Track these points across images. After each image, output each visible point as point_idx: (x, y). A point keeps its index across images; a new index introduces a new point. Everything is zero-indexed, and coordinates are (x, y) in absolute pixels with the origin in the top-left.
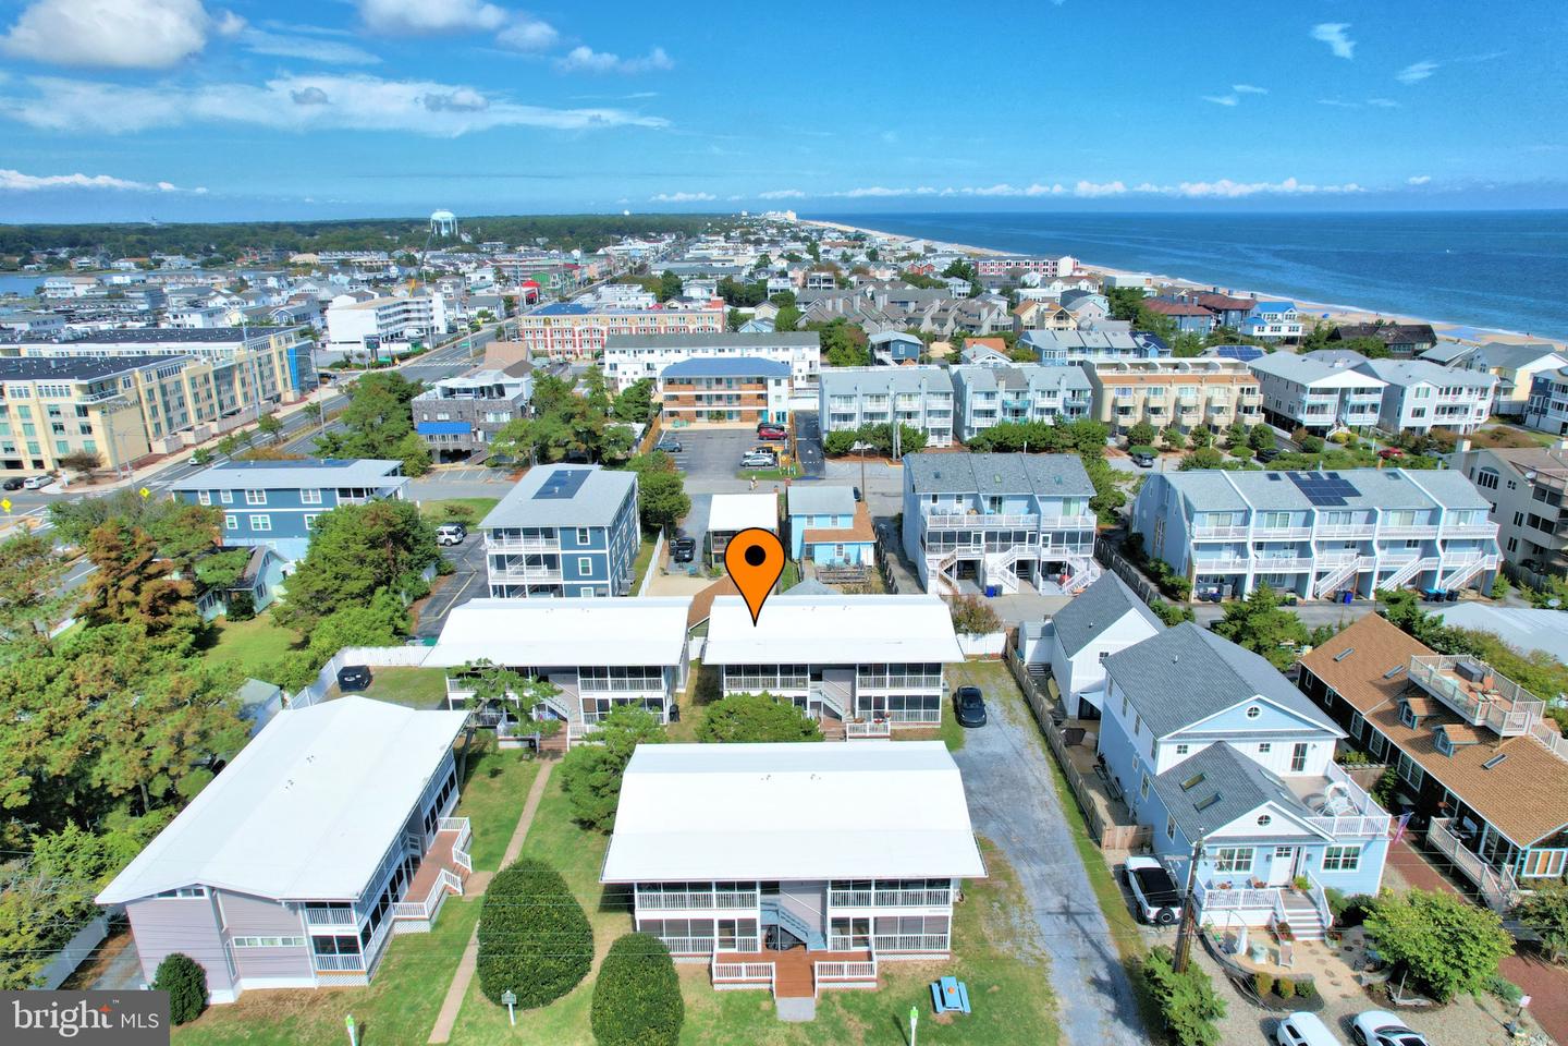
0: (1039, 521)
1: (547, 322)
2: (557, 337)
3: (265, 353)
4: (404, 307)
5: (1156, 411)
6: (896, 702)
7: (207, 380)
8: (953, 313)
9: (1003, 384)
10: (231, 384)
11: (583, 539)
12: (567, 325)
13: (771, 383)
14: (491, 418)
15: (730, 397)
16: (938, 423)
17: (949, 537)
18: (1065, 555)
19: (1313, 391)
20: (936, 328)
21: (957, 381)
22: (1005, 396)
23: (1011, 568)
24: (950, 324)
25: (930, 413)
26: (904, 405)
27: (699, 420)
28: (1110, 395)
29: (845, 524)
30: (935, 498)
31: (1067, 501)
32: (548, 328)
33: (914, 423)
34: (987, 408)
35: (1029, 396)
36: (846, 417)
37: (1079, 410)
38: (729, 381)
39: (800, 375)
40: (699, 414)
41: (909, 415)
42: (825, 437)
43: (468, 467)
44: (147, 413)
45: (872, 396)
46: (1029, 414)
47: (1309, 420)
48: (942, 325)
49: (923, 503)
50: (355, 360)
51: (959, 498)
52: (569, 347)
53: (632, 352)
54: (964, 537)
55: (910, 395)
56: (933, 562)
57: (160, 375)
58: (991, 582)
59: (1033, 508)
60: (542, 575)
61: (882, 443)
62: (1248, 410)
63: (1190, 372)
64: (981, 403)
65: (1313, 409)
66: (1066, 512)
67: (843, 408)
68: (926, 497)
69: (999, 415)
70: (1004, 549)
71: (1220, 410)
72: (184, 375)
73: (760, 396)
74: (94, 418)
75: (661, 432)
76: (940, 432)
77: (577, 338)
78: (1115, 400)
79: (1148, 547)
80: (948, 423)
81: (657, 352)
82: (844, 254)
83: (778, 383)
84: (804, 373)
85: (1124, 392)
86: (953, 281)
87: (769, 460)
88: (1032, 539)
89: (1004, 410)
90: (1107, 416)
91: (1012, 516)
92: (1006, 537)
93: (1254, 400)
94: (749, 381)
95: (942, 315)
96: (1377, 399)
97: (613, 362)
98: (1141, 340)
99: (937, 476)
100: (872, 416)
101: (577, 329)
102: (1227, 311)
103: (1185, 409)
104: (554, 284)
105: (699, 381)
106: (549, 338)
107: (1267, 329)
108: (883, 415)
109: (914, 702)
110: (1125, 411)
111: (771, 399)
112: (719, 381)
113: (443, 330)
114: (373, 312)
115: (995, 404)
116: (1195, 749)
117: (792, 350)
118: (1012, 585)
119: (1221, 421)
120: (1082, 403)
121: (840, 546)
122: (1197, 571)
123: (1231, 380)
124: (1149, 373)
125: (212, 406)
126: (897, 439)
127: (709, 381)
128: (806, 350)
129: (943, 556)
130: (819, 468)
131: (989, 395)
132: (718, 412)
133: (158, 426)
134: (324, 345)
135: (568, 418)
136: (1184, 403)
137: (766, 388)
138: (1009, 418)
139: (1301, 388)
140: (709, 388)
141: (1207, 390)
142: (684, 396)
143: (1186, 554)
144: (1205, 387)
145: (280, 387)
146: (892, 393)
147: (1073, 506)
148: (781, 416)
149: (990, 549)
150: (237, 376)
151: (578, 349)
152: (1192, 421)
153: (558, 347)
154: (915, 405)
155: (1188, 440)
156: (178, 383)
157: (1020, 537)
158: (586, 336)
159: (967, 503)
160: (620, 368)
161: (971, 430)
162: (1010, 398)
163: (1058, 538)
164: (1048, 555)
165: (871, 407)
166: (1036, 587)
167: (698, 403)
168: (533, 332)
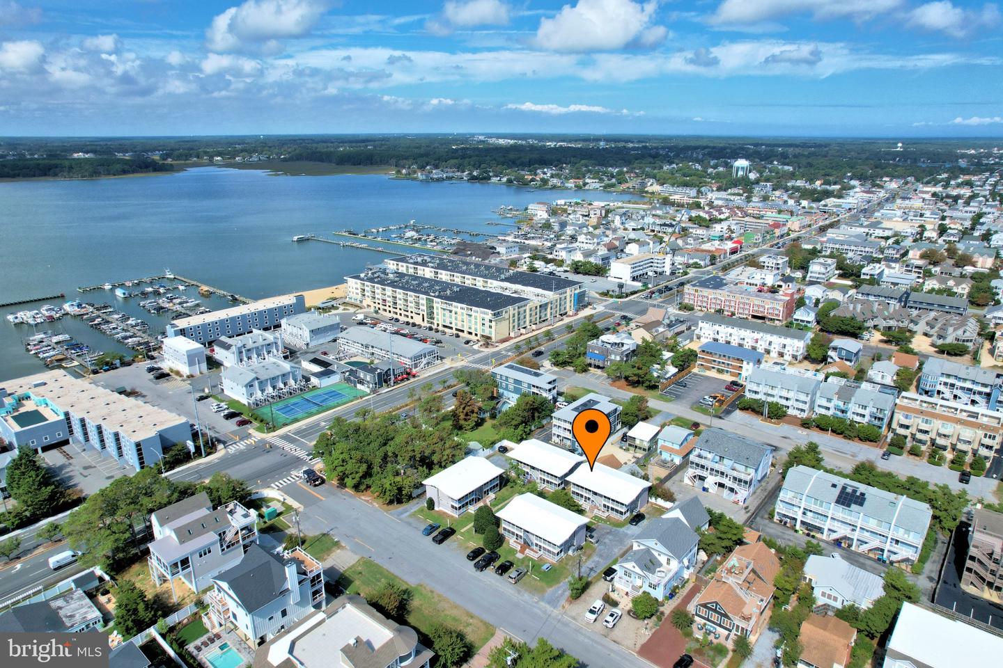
0: (729, 470)
1: (696, 291)
2: (700, 299)
3: (563, 296)
4: (651, 261)
5: (923, 431)
6: (612, 509)
7: (536, 308)
9: (837, 396)
10: (546, 310)
12: (705, 294)
13: (745, 363)
15: (728, 364)
16: (801, 406)
17: (699, 465)
18: (735, 486)
22: (837, 402)
23: (716, 484)
25: (797, 400)
26: (785, 394)
27: (712, 371)
28: (897, 416)
30: (701, 449)
31: (746, 466)
32: (696, 294)
33: (787, 403)
34: (827, 406)
35: (850, 405)
36: (756, 392)
37: (880, 419)
38: (729, 357)
39: (788, 353)
40: (713, 368)
41: (787, 399)
42: (743, 398)
43: (601, 373)
44: (511, 321)
45: (768, 385)
46: (849, 414)
49: (696, 449)
50: (611, 293)
51: (710, 452)
52: (705, 304)
53: (711, 324)
54: (703, 467)
55: (789, 390)
56: (690, 472)
57: (519, 308)
58: (707, 486)
62: (988, 447)
64: (824, 403)
66: (746, 471)
68: (698, 448)
69: (833, 410)
70: (715, 476)
71: (964, 440)
72: (528, 308)
73: (740, 367)
74: (493, 324)
75: (690, 372)
76: (801, 410)
77: (709, 301)
78: (900, 419)
80: (806, 407)
81: (723, 326)
83: (748, 363)
84: (791, 353)
85: (906, 416)
87: (711, 403)
88: (726, 476)
89: (836, 409)
90: (894, 425)
91: (725, 467)
92: (717, 471)
100: (767, 395)
101: (710, 297)
103: (941, 435)
106: (696, 299)
108: (773, 396)
109: (617, 511)
110: (905, 427)
111: (744, 369)
112: (724, 356)
113: (668, 273)
114: (630, 267)
115: (831, 405)
116: (642, 547)
118: (713, 490)
120: (881, 416)
121: (671, 455)
122: (778, 511)
123: (979, 427)
125: (536, 318)
126: (766, 408)
128: (796, 341)
129: (695, 471)
130: (730, 413)
131: (829, 400)
132: (721, 370)
133: (514, 326)
136: (943, 432)
138: (838, 413)
140: (719, 357)
141: (959, 428)
142: (708, 359)
145: (568, 309)
146: (780, 387)
147: (749, 470)
150: (550, 306)
153: (699, 304)
154: (790, 395)
156: (525, 311)
157: (721, 474)
158: (714, 301)
159: (712, 455)
160: (703, 331)
161: (817, 414)
162: (841, 404)
163: (735, 479)
164: (729, 484)
165: (769, 391)
166: (722, 493)
167: (714, 364)
168: (689, 294)
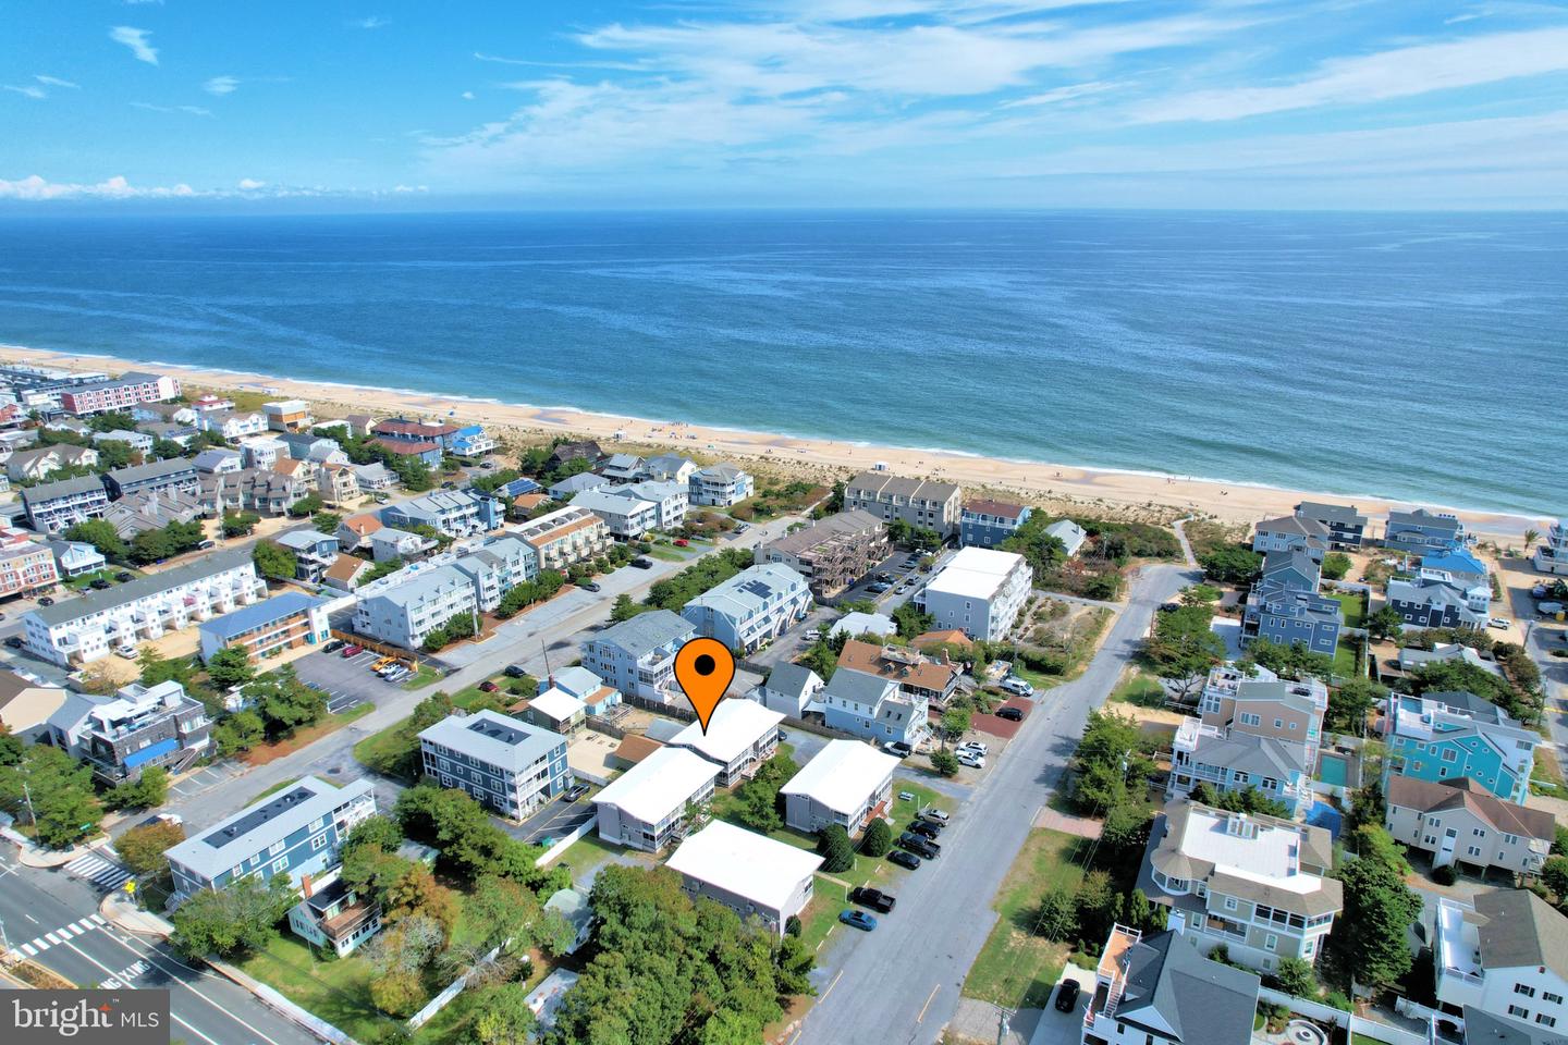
5: (566, 554)
13: (313, 612)
15: (276, 636)
17: (661, 673)
19: (632, 517)
21: (466, 571)
25: (463, 600)
28: (541, 552)
29: (598, 688)
37: (531, 567)
40: (262, 655)
49: (639, 661)
51: (651, 652)
53: (80, 622)
54: (667, 670)
60: (541, 783)
61: (464, 631)
62: (604, 537)
67: (420, 617)
73: (306, 624)
85: (548, 547)
90: (545, 565)
93: (607, 531)
94: (294, 616)
96: (653, 512)
100: (434, 614)
102: (433, 438)
103: (578, 548)
107: (474, 448)
108: (443, 612)
110: (552, 559)
117: (230, 573)
119: (597, 548)
120: (532, 562)
121: (604, 701)
122: (745, 644)
123: (590, 522)
127: (259, 628)
128: (242, 569)
130: (438, 662)
131: (488, 575)
132: (276, 648)
138: (502, 586)
139: (626, 517)
140: (261, 633)
148: (324, 634)
160: (81, 640)
161: (485, 601)
162: (499, 573)
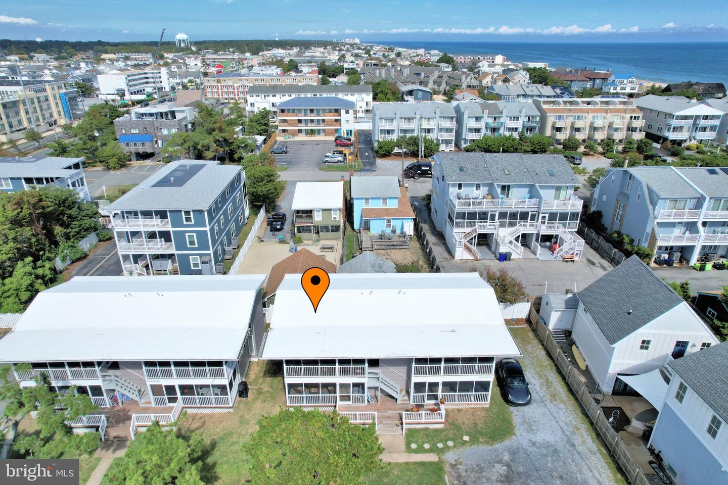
0: (540, 204)
1: (219, 81)
2: (225, 90)
3: (42, 94)
4: (145, 76)
5: (578, 130)
6: (450, 386)
8: (445, 79)
9: (486, 112)
10: (17, 112)
11: (188, 219)
12: (230, 83)
13: (343, 112)
14: (165, 132)
15: (318, 121)
16: (445, 136)
17: (472, 216)
18: (557, 229)
19: (678, 118)
20: (436, 87)
21: (457, 109)
22: (487, 119)
23: (517, 239)
24: (444, 85)
25: (441, 130)
26: (425, 125)
27: (300, 135)
28: (551, 120)
29: (393, 204)
30: (460, 186)
31: (558, 189)
32: (219, 85)
33: (431, 136)
34: (476, 127)
35: (502, 120)
36: (389, 132)
37: (532, 129)
38: (318, 111)
39: (360, 109)
40: (300, 131)
41: (428, 131)
42: (376, 145)
43: (151, 163)
45: (405, 119)
46: (501, 131)
47: (672, 136)
48: (439, 86)
49: (451, 189)
50: (111, 103)
51: (478, 186)
52: (231, 96)
53: (263, 96)
54: (483, 216)
55: (429, 119)
56: (458, 234)
58: (503, 249)
59: (533, 194)
60: (160, 247)
61: (412, 148)
62: (634, 130)
63: (598, 107)
64: (472, 124)
65: (675, 129)
66: (557, 197)
67: (387, 127)
68: (454, 185)
69: (483, 131)
70: (512, 225)
71: (616, 130)
73: (337, 121)
75: (276, 141)
76: (447, 142)
77: (236, 91)
78: (554, 123)
79: (606, 221)
80: (452, 136)
81: (278, 96)
82: (384, 54)
83: (347, 112)
84: (363, 109)
85: (560, 117)
86: (443, 65)
87: (341, 159)
88: (533, 218)
89: (487, 128)
90: (548, 132)
91: (517, 200)
92: (514, 215)
93: (639, 124)
94: (330, 111)
95: (439, 80)
97: (252, 102)
98: (558, 91)
99: (461, 170)
100: (405, 131)
101: (236, 85)
103: (595, 129)
104: (232, 67)
105: (300, 111)
106: (220, 91)
107: (618, 89)
109: (466, 386)
110: (559, 130)
111: (343, 122)
112: (312, 111)
113: (167, 89)
114: (126, 78)
115: (481, 125)
117: (356, 95)
118: (518, 252)
119: (617, 136)
120: (534, 125)
121: (389, 221)
122: (659, 244)
123: (625, 111)
124: (573, 107)
125: (3, 125)
126: (422, 146)
127: (305, 111)
128: (364, 95)
129: (468, 230)
130: (373, 164)
131: (478, 119)
132: (312, 130)
134: (97, 96)
135: (210, 131)
136: (596, 125)
137: (340, 115)
138: (489, 133)
139: (669, 116)
140: (306, 115)
141: (610, 117)
142: (291, 120)
143: (648, 230)
144: (609, 116)
145: (56, 116)
146: (418, 117)
147: (563, 193)
148: (349, 132)
149: (502, 225)
150: (22, 107)
151: (237, 97)
152: (599, 136)
153: (225, 96)
154: (432, 124)
155: (600, 149)
157: (524, 216)
158: (241, 90)
159: (484, 190)
160: (256, 105)
161: (466, 141)
162: (491, 121)
163: (553, 217)
164: (545, 230)
165: (405, 125)
166: (534, 253)
167: (300, 125)
168: (211, 87)
